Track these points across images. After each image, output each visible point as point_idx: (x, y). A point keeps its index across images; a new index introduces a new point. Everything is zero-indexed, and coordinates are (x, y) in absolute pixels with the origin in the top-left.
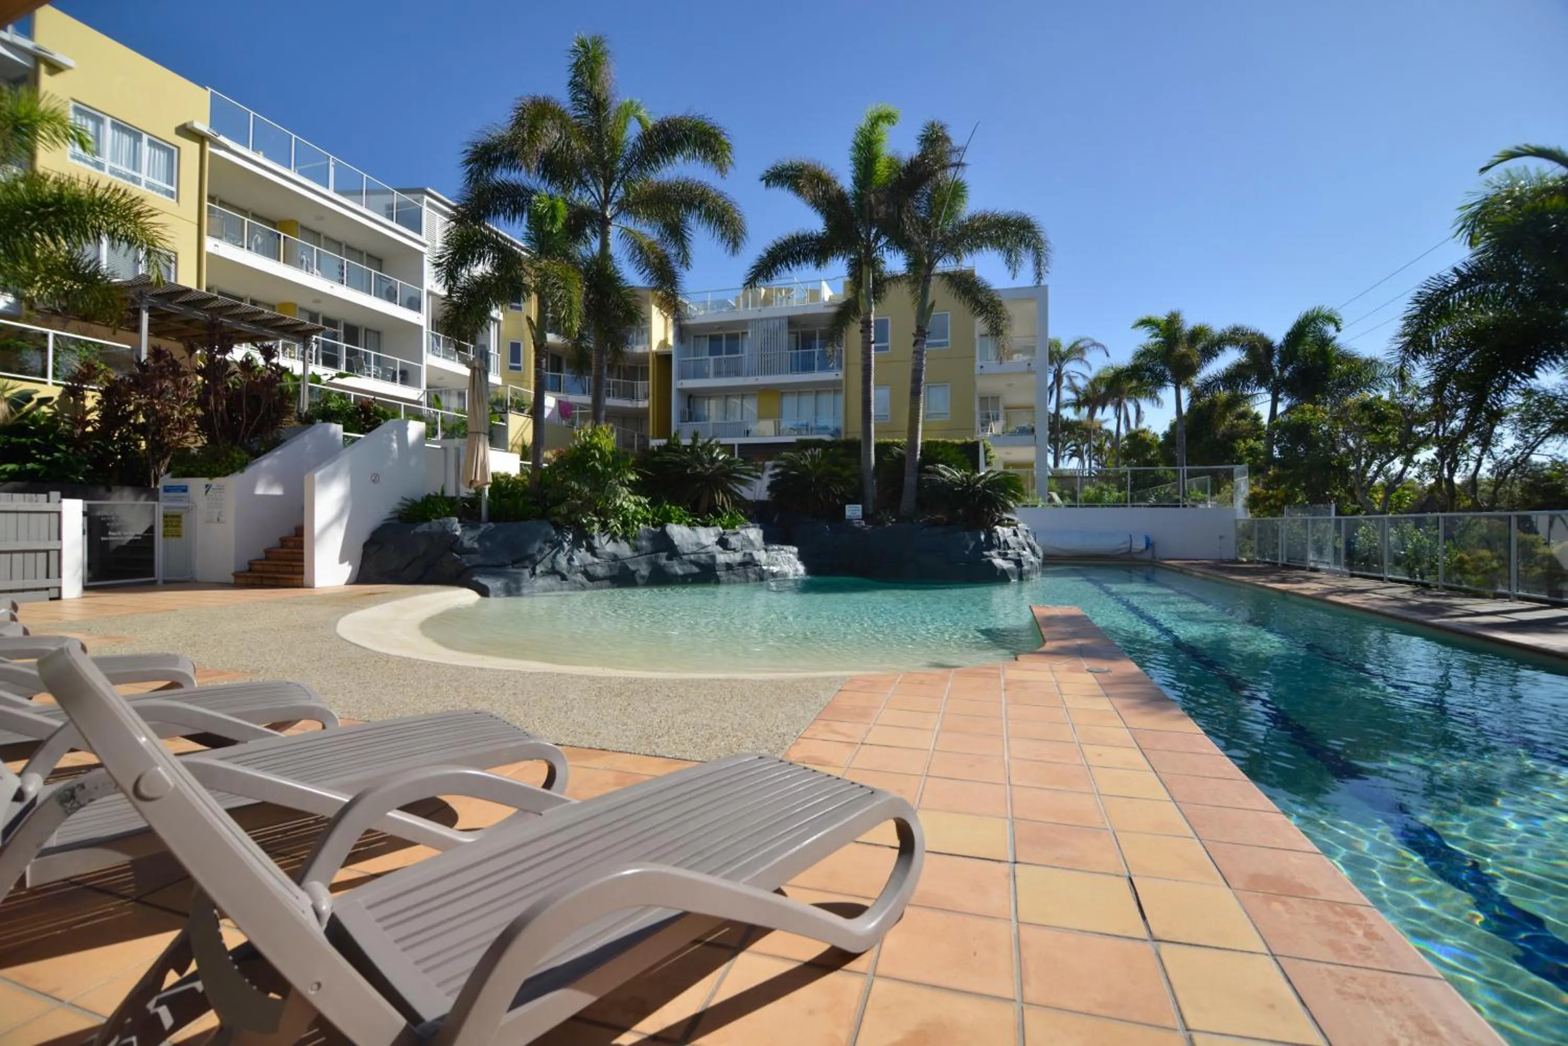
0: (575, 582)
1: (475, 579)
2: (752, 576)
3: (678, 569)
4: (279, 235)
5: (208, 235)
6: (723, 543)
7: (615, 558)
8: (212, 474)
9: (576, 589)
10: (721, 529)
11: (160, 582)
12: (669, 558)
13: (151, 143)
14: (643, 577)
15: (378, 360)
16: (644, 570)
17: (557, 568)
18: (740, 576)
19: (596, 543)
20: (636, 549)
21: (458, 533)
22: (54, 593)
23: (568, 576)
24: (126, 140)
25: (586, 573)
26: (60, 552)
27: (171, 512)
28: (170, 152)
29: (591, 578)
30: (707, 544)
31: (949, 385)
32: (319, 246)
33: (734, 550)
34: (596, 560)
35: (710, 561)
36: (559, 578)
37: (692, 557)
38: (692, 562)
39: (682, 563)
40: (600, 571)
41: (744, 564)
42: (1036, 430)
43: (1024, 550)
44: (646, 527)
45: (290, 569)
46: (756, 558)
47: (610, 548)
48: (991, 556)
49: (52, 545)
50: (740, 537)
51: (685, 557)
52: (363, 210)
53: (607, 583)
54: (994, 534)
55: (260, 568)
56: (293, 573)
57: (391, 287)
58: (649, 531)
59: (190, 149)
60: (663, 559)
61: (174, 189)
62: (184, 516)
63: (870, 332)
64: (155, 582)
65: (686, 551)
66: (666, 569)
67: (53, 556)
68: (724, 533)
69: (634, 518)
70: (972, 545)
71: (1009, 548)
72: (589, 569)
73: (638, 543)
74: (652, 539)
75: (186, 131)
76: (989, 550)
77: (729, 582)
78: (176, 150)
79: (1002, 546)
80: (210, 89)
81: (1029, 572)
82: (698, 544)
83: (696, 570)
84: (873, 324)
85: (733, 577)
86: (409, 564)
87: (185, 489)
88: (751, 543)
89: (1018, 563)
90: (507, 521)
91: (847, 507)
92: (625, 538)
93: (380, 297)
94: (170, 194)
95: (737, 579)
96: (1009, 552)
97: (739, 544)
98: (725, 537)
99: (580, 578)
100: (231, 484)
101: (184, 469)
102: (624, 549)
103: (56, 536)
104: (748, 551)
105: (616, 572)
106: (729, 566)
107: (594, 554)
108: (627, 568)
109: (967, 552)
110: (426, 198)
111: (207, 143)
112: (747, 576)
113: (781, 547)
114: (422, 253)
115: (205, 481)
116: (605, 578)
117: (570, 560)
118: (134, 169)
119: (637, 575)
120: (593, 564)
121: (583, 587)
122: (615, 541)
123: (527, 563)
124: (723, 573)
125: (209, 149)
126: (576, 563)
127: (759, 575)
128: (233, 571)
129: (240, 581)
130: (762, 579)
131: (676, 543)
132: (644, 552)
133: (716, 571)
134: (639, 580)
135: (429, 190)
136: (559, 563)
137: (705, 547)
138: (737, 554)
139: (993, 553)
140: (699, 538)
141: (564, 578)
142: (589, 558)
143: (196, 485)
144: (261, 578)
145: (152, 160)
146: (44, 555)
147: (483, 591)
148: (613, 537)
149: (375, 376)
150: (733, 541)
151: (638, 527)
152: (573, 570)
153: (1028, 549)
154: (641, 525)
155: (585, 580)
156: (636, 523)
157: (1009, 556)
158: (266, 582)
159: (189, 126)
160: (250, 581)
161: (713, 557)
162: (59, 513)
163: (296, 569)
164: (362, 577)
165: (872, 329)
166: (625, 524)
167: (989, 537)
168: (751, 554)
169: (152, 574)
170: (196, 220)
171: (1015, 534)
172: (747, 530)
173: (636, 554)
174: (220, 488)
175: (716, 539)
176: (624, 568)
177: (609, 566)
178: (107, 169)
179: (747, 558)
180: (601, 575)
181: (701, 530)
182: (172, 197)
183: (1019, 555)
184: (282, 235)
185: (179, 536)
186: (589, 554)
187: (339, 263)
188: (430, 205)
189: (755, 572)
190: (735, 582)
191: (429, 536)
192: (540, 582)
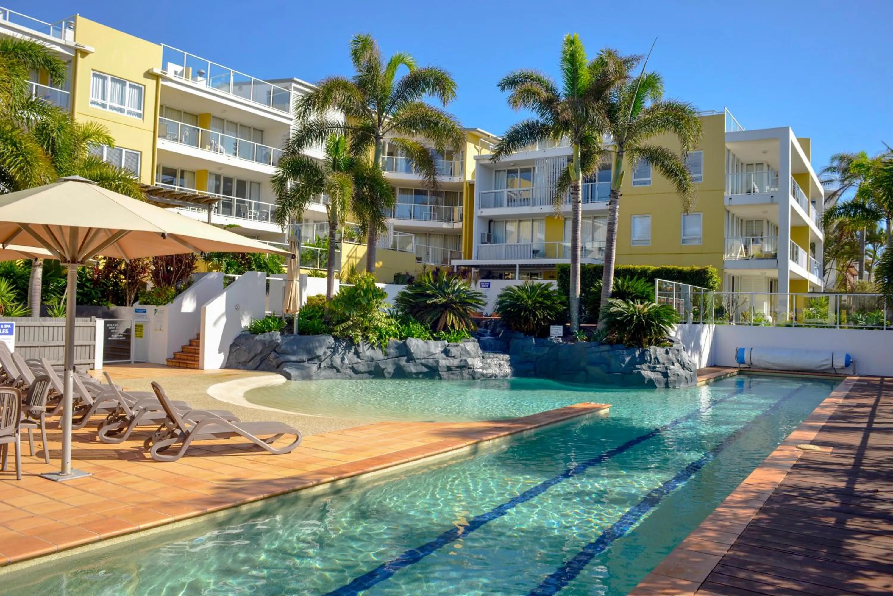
0: (345, 374)
1: (284, 369)
2: (466, 375)
3: (412, 368)
4: (199, 130)
5: (159, 136)
6: (446, 352)
7: (372, 360)
8: (158, 304)
9: (346, 378)
10: (446, 342)
11: (133, 362)
12: (408, 361)
13: (131, 86)
14: (389, 373)
15: (258, 207)
16: (390, 368)
17: (334, 365)
18: (457, 375)
19: (360, 350)
20: (386, 354)
21: (279, 341)
22: (92, 367)
23: (341, 370)
24: (118, 86)
25: (353, 369)
26: (94, 346)
27: (139, 324)
28: (140, 89)
29: (356, 372)
30: (434, 352)
31: (702, 214)
32: (223, 133)
33: (454, 357)
34: (360, 361)
35: (435, 364)
36: (335, 370)
37: (423, 361)
38: (423, 364)
39: (416, 365)
40: (362, 368)
41: (460, 367)
42: (778, 255)
43: (673, 364)
44: (395, 340)
45: (193, 358)
46: (470, 363)
47: (369, 353)
48: (642, 369)
49: (91, 343)
50: (459, 348)
51: (418, 361)
52: (251, 103)
53: (366, 375)
54: (646, 352)
55: (179, 357)
56: (195, 361)
57: (267, 153)
58: (396, 343)
59: (151, 84)
60: (403, 361)
61: (141, 112)
62: (144, 326)
63: (578, 194)
64: (130, 362)
65: (419, 357)
66: (405, 369)
67: (92, 347)
68: (448, 346)
69: (387, 333)
70: (627, 359)
71: (659, 363)
72: (355, 366)
73: (388, 351)
74: (397, 348)
75: (149, 75)
76: (641, 364)
77: (449, 379)
78: (143, 87)
79: (653, 361)
80: (163, 44)
81: (675, 382)
82: (428, 352)
83: (425, 370)
84: (580, 188)
85: (452, 376)
86: (253, 358)
87: (145, 312)
88: (468, 353)
89: (665, 375)
90: (309, 334)
91: (551, 327)
92: (380, 346)
93: (261, 161)
94: (139, 115)
95: (455, 377)
96: (658, 366)
97: (459, 354)
98: (448, 348)
99: (349, 371)
100: (166, 309)
101: (145, 300)
102: (378, 354)
103: (93, 338)
104: (464, 358)
105: (372, 369)
106: (449, 369)
107: (359, 357)
108: (379, 366)
109: (623, 365)
110: (294, 85)
111: (160, 79)
112: (463, 376)
113: (496, 355)
114: (289, 125)
115: (155, 307)
116: (365, 372)
117: (343, 359)
118: (122, 104)
119: (385, 371)
120: (358, 363)
121: (351, 378)
122: (373, 349)
123: (316, 361)
124: (444, 373)
125: (161, 82)
126: (346, 361)
127: (472, 375)
128: (166, 358)
129: (170, 364)
130: (474, 378)
131: (412, 351)
132: (391, 356)
133: (439, 371)
134: (386, 374)
135: (296, 79)
136: (335, 362)
137: (432, 354)
138: (455, 360)
139: (644, 366)
140: (429, 348)
141: (338, 371)
142: (355, 359)
143: (150, 309)
144: (179, 362)
145: (131, 97)
146: (88, 347)
147: (288, 377)
148: (372, 346)
149: (255, 218)
150: (454, 351)
151: (389, 340)
152: (344, 366)
153: (677, 365)
154: (391, 338)
155: (352, 373)
156: (387, 337)
157: (657, 369)
158: (181, 365)
159: (151, 72)
160: (174, 364)
161: (437, 362)
162: (95, 327)
163: (196, 359)
164: (227, 365)
165: (580, 192)
166: (380, 337)
167: (643, 354)
168: (466, 361)
169: (129, 357)
170: (152, 130)
171: (667, 353)
172: (466, 343)
173: (386, 358)
174: (162, 312)
175: (442, 349)
176: (377, 366)
177: (368, 365)
178: (108, 107)
179: (463, 364)
180: (362, 371)
181: (432, 343)
182: (140, 117)
183: (666, 368)
184: (200, 129)
185: (141, 337)
186: (355, 357)
187: (235, 141)
188: (296, 89)
189: (469, 374)
190: (453, 379)
191: (263, 343)
192: (324, 373)
